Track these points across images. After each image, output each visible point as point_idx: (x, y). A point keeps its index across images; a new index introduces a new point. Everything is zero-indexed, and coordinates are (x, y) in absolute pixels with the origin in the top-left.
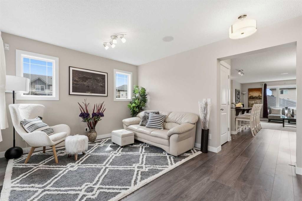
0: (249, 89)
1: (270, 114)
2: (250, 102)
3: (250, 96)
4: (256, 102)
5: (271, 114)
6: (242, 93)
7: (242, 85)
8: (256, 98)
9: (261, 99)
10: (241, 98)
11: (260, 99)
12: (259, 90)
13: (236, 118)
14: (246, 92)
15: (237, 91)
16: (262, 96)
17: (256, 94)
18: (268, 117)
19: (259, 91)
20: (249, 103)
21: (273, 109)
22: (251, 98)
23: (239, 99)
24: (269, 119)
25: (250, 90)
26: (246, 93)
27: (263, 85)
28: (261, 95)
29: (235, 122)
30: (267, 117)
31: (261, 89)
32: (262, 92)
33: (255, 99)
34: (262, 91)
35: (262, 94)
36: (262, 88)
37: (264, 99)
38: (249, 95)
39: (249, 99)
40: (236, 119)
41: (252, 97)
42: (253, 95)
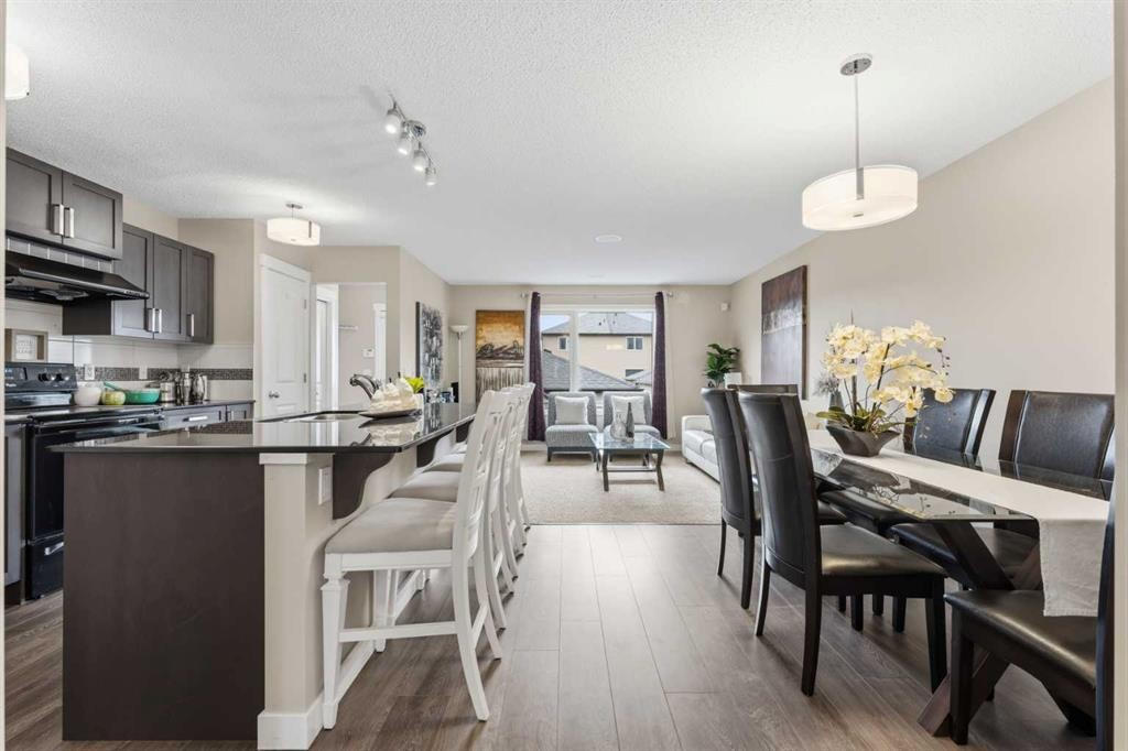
0: (478, 312)
1: (552, 423)
2: (483, 371)
3: (481, 343)
4: (503, 370)
5: (554, 424)
6: (451, 331)
7: (454, 291)
8: (505, 352)
9: (522, 358)
10: (444, 352)
11: (519, 357)
12: (513, 317)
13: (321, 554)
14: (466, 327)
15: (427, 315)
16: (523, 348)
17: (501, 336)
18: (547, 437)
19: (515, 324)
20: (477, 378)
21: (560, 402)
22: (486, 354)
23: (434, 355)
24: (549, 448)
25: (484, 317)
26: (468, 331)
27: (527, 296)
28: (521, 343)
29: (319, 596)
30: (542, 439)
31: (521, 314)
32: (524, 329)
33: (502, 358)
34: (524, 323)
35: (524, 337)
36: (523, 312)
37: (531, 362)
38: (477, 338)
39: (477, 358)
40: (329, 558)
41: (492, 351)
42: (494, 342)
